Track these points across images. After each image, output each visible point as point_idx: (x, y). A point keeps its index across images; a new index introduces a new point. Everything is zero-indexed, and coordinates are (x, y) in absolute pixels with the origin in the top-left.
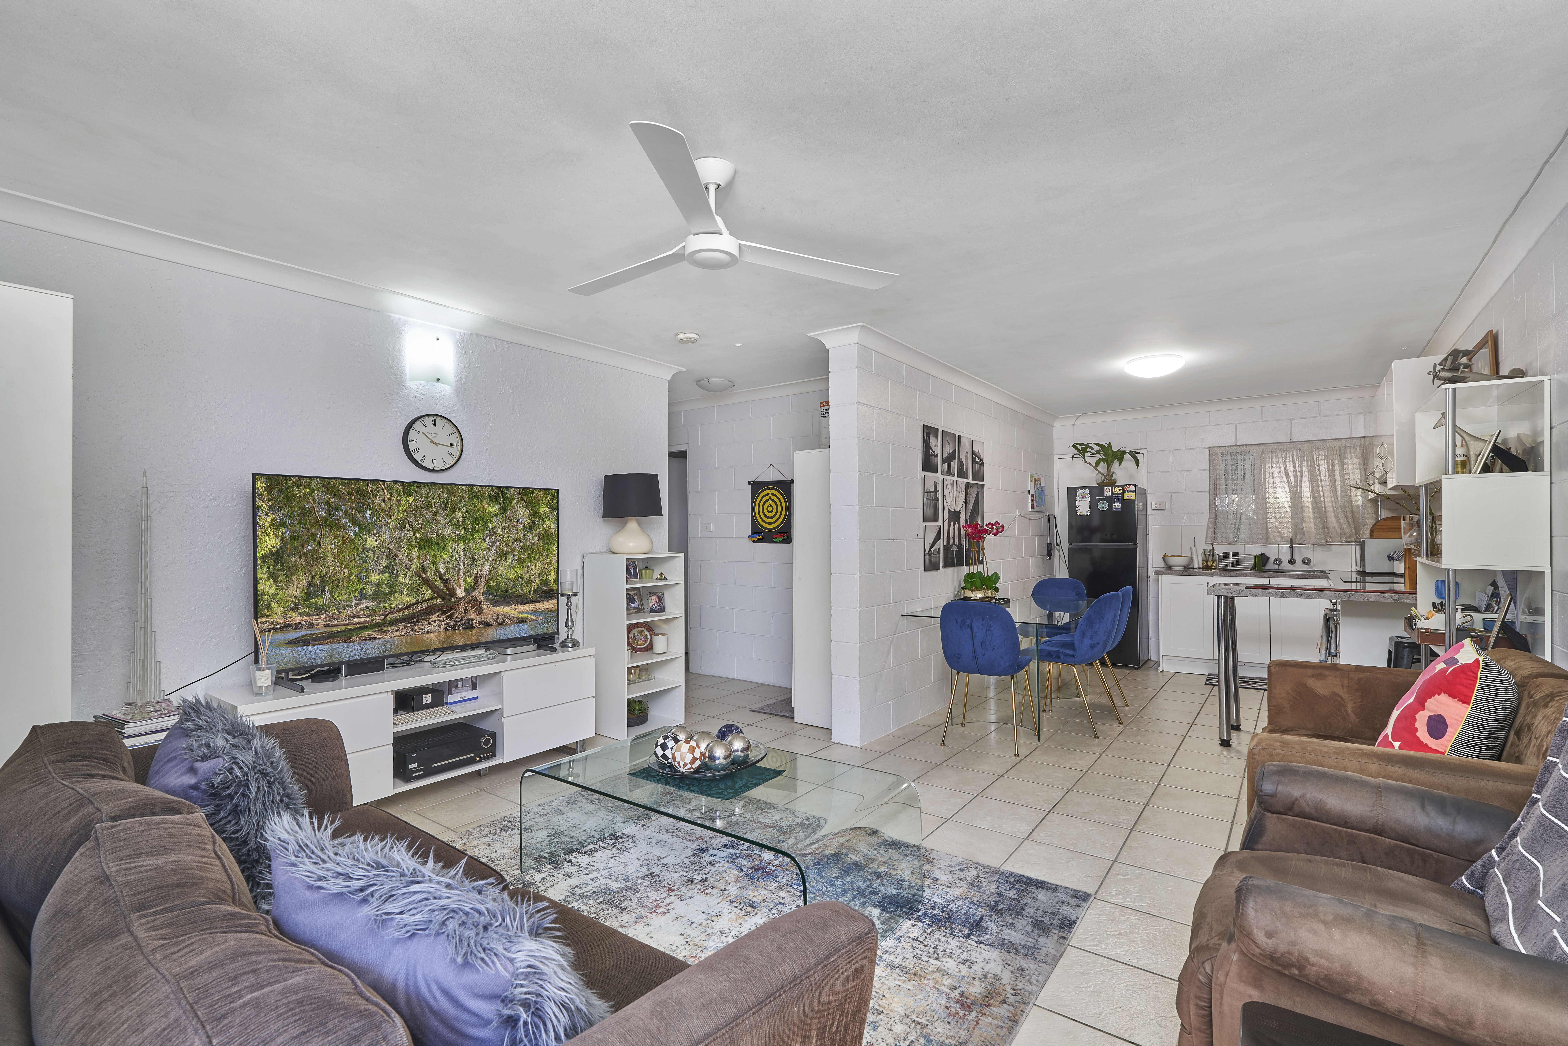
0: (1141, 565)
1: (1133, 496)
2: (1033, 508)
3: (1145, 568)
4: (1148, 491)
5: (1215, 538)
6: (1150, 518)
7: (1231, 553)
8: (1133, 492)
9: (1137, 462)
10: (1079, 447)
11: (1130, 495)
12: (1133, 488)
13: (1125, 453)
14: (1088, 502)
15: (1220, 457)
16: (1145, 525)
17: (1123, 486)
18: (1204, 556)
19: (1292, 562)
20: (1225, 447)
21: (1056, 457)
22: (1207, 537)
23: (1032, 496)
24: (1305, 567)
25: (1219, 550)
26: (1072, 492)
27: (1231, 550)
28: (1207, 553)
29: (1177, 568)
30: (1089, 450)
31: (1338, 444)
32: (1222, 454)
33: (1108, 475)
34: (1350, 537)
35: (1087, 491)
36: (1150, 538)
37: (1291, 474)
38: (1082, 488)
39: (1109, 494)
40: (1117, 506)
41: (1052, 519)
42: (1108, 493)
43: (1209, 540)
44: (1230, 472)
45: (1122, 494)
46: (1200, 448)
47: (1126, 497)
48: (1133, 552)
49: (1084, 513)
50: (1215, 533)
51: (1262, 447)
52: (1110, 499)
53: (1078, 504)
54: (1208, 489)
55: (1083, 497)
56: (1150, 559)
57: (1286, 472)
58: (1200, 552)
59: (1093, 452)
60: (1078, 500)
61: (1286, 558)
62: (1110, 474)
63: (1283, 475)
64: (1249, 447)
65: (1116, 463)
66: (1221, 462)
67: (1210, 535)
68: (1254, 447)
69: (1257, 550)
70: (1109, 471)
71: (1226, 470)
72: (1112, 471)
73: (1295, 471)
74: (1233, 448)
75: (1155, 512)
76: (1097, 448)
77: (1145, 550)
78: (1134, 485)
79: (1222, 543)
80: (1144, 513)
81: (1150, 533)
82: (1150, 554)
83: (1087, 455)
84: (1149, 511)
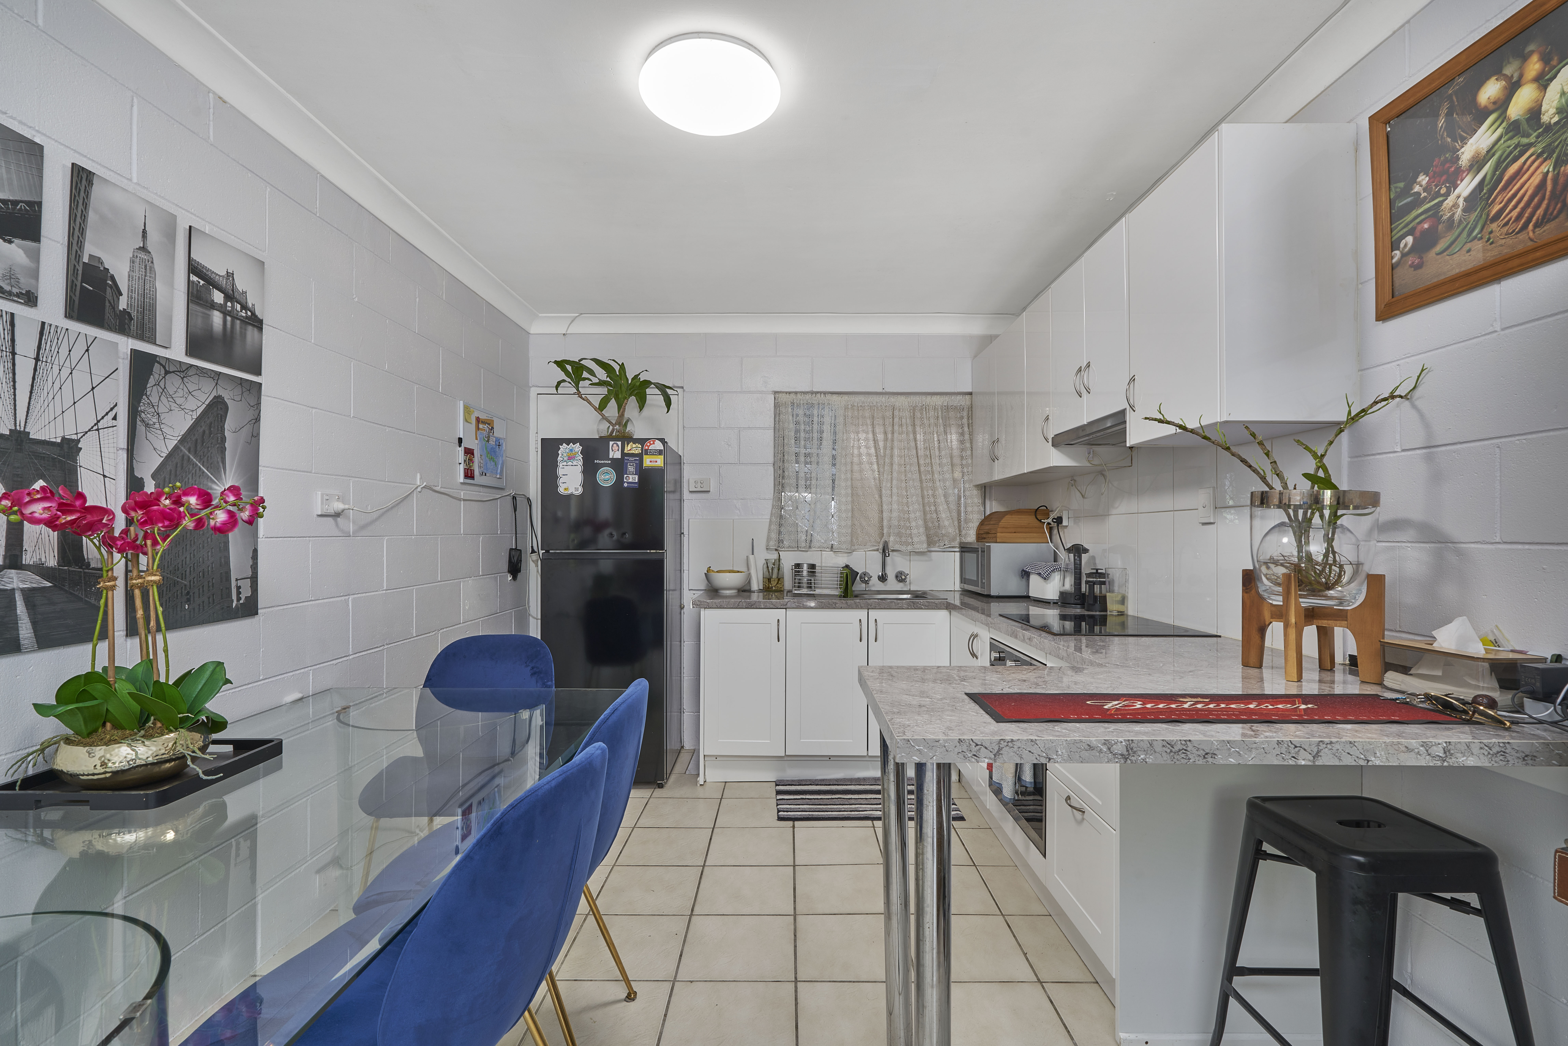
0: (672, 587)
1: (659, 461)
2: (469, 474)
3: (678, 593)
4: (685, 460)
5: (780, 541)
6: (686, 505)
7: (805, 566)
8: (660, 452)
9: (668, 403)
10: (569, 368)
11: (654, 458)
12: (659, 446)
13: (647, 383)
14: (579, 469)
15: (790, 410)
16: (678, 517)
17: (642, 441)
18: (765, 569)
19: (883, 578)
20: (796, 393)
21: (533, 392)
22: (769, 539)
23: (469, 452)
24: (899, 586)
25: (788, 560)
26: (550, 448)
27: (806, 558)
28: (770, 566)
29: (728, 592)
30: (585, 375)
31: (938, 401)
32: (793, 404)
33: (619, 423)
34: (954, 540)
35: (578, 448)
36: (685, 540)
37: (881, 444)
38: (568, 441)
39: (618, 455)
40: (632, 478)
41: (521, 503)
42: (615, 453)
43: (773, 544)
44: (802, 435)
45: (640, 456)
46: (761, 392)
47: (648, 462)
48: (658, 566)
49: (571, 490)
50: (780, 533)
51: (846, 397)
52: (619, 466)
53: (560, 471)
54: (771, 460)
55: (570, 458)
56: (685, 575)
57: (875, 441)
58: (761, 563)
59: (595, 380)
60: (561, 465)
61: (875, 571)
62: (623, 422)
63: (871, 443)
64: (829, 396)
65: (632, 402)
66: (791, 418)
67: (774, 535)
68: (835, 396)
69: (841, 560)
70: (621, 416)
71: (797, 431)
72: (626, 415)
73: (886, 440)
74: (808, 397)
75: (694, 496)
76: (602, 374)
77: (678, 560)
78: (662, 441)
79: (790, 548)
80: (677, 496)
81: (686, 532)
82: (685, 567)
83: (582, 383)
84: (686, 495)
